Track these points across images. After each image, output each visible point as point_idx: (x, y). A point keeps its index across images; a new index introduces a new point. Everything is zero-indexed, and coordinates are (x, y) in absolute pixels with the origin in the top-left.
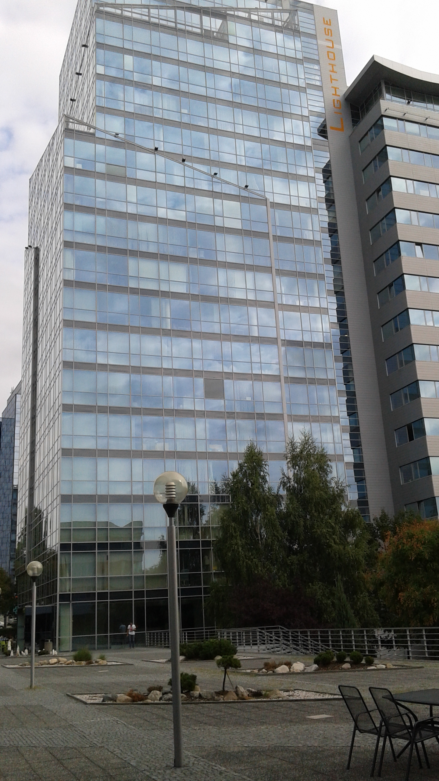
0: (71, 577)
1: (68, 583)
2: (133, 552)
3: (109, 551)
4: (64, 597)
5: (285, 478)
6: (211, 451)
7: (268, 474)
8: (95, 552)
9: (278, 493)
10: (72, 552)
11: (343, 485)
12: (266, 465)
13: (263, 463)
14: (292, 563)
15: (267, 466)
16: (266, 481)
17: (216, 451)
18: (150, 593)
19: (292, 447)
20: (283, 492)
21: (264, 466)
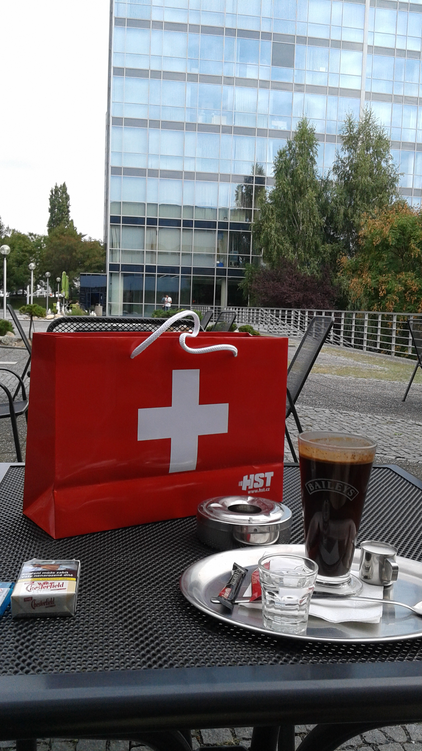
0: (121, 249)
1: (118, 253)
2: (182, 230)
3: (158, 226)
4: (114, 267)
5: (340, 162)
6: (273, 128)
7: (317, 155)
8: (144, 227)
9: (328, 177)
10: (121, 224)
11: (396, 173)
12: (317, 144)
13: (314, 142)
14: (325, 251)
15: (318, 146)
16: (315, 163)
17: (279, 129)
18: (197, 270)
19: (349, 127)
20: (334, 178)
21: (315, 146)
